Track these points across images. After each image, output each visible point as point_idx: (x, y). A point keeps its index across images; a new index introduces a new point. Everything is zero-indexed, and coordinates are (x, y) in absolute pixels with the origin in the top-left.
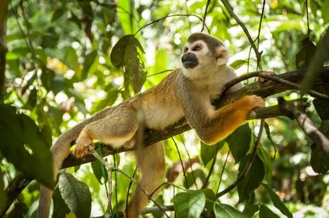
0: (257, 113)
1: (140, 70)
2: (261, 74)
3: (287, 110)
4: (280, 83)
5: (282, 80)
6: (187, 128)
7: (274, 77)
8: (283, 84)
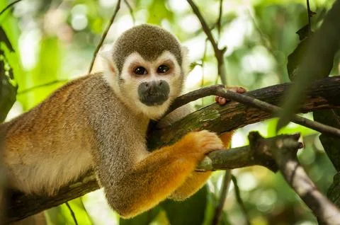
0: (213, 159)
1: (4, 82)
2: (220, 90)
3: (264, 154)
4: (254, 105)
5: (256, 101)
6: (92, 186)
7: (244, 96)
8: (259, 108)
